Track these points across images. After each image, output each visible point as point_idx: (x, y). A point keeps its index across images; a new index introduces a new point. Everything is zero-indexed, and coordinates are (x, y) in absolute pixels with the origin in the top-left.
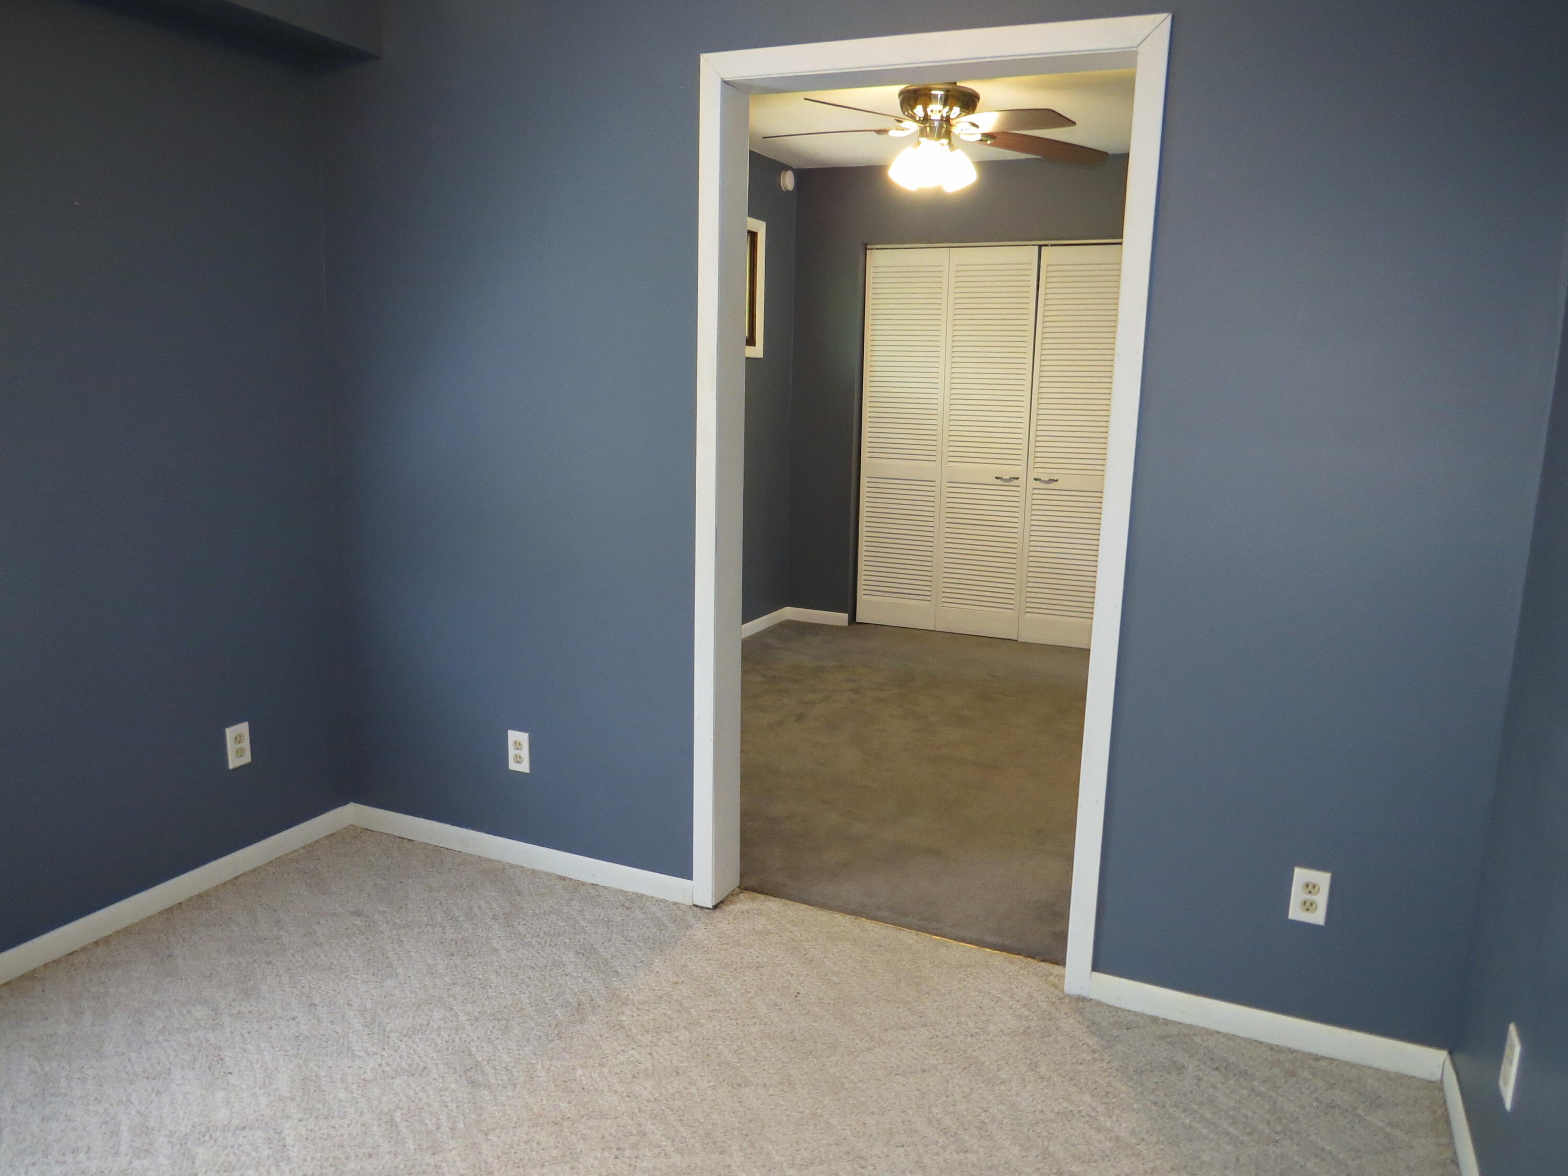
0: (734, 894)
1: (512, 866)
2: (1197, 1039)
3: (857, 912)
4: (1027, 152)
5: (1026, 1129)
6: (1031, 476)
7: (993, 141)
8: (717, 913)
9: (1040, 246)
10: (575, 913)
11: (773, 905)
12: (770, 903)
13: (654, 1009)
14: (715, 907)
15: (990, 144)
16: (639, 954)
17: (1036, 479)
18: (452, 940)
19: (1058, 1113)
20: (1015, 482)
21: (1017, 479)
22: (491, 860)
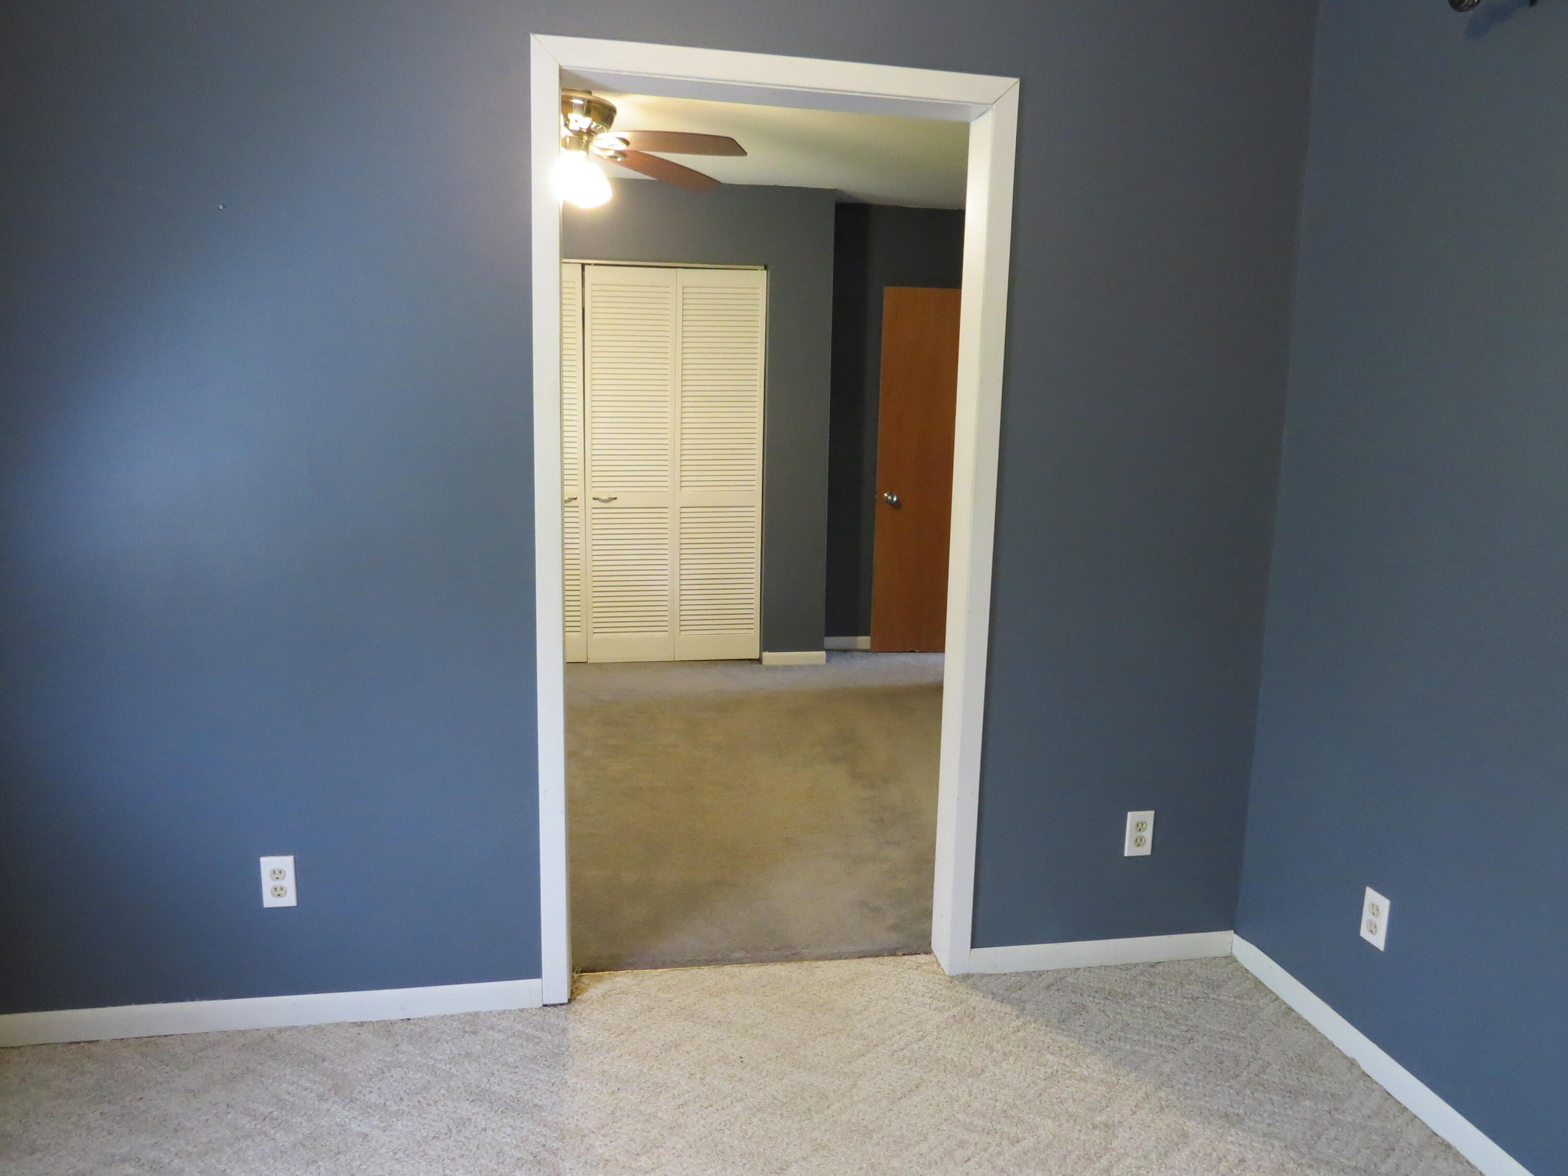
0: (576, 981)
1: (280, 1031)
2: (1070, 979)
3: (713, 960)
4: (644, 172)
5: (1039, 1102)
6: (590, 496)
7: (623, 158)
8: (576, 1006)
9: (583, 265)
10: (419, 1059)
11: (623, 979)
12: (618, 979)
13: (619, 1128)
14: (570, 1001)
15: (620, 162)
16: (542, 1077)
17: (594, 499)
18: (294, 1145)
19: (1045, 1079)
20: (573, 503)
21: (575, 499)
22: (243, 1033)
